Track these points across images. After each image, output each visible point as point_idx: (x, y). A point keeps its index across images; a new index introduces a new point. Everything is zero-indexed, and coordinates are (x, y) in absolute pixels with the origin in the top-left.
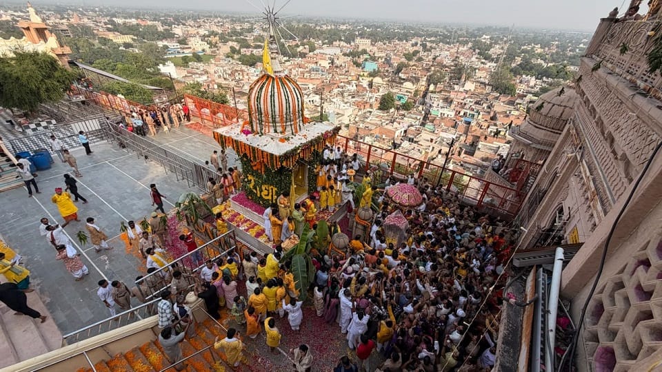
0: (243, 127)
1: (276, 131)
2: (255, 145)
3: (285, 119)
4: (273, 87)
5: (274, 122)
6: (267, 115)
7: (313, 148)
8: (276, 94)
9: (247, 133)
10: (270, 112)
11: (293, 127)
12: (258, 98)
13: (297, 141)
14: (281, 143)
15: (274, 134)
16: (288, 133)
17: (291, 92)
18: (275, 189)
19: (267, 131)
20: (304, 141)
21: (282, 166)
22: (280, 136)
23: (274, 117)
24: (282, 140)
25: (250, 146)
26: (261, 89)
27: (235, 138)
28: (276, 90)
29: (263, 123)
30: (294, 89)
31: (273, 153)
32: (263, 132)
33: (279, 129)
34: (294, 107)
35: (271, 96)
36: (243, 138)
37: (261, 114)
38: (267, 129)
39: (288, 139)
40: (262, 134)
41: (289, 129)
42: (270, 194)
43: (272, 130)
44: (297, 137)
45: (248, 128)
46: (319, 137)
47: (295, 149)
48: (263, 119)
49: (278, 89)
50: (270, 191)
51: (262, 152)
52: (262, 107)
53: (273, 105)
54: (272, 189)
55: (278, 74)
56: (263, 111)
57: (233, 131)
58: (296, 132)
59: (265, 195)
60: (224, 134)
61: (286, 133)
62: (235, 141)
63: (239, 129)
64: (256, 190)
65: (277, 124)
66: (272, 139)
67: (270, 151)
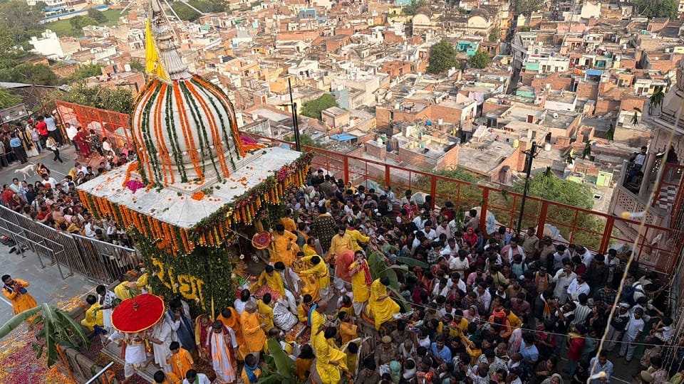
0: (129, 175)
1: (184, 180)
2: (146, 211)
3: (200, 156)
4: (169, 101)
5: (180, 162)
6: (164, 152)
7: (259, 202)
8: (176, 115)
9: (133, 186)
10: (170, 148)
11: (218, 167)
12: (143, 124)
13: (228, 193)
14: (194, 202)
15: (182, 186)
16: (210, 179)
17: (205, 106)
18: (200, 282)
19: (170, 181)
20: (241, 191)
21: (198, 247)
22: (194, 187)
23: (178, 155)
24: (197, 196)
25: (138, 213)
26: (148, 107)
27: (113, 200)
28: (175, 108)
29: (161, 167)
30: (211, 99)
31: (179, 225)
32: (162, 182)
33: (192, 175)
34: (214, 132)
35: (167, 119)
36: (126, 199)
37: (155, 152)
38: (169, 177)
39: (208, 192)
40: (162, 187)
41: (210, 172)
42: (194, 290)
43: (178, 178)
44: (229, 184)
45: (136, 176)
46: (269, 180)
47: (221, 212)
48: (159, 159)
49: (180, 104)
50: (193, 285)
51: (160, 223)
52: (154, 139)
53: (173, 136)
54: (195, 282)
55: (177, 77)
56: (156, 147)
57: (110, 186)
58: (227, 175)
59: (186, 292)
60: (94, 193)
61: (206, 181)
62: (114, 204)
63: (122, 180)
64: (170, 282)
65: (187, 167)
66: (179, 194)
67: (173, 222)
